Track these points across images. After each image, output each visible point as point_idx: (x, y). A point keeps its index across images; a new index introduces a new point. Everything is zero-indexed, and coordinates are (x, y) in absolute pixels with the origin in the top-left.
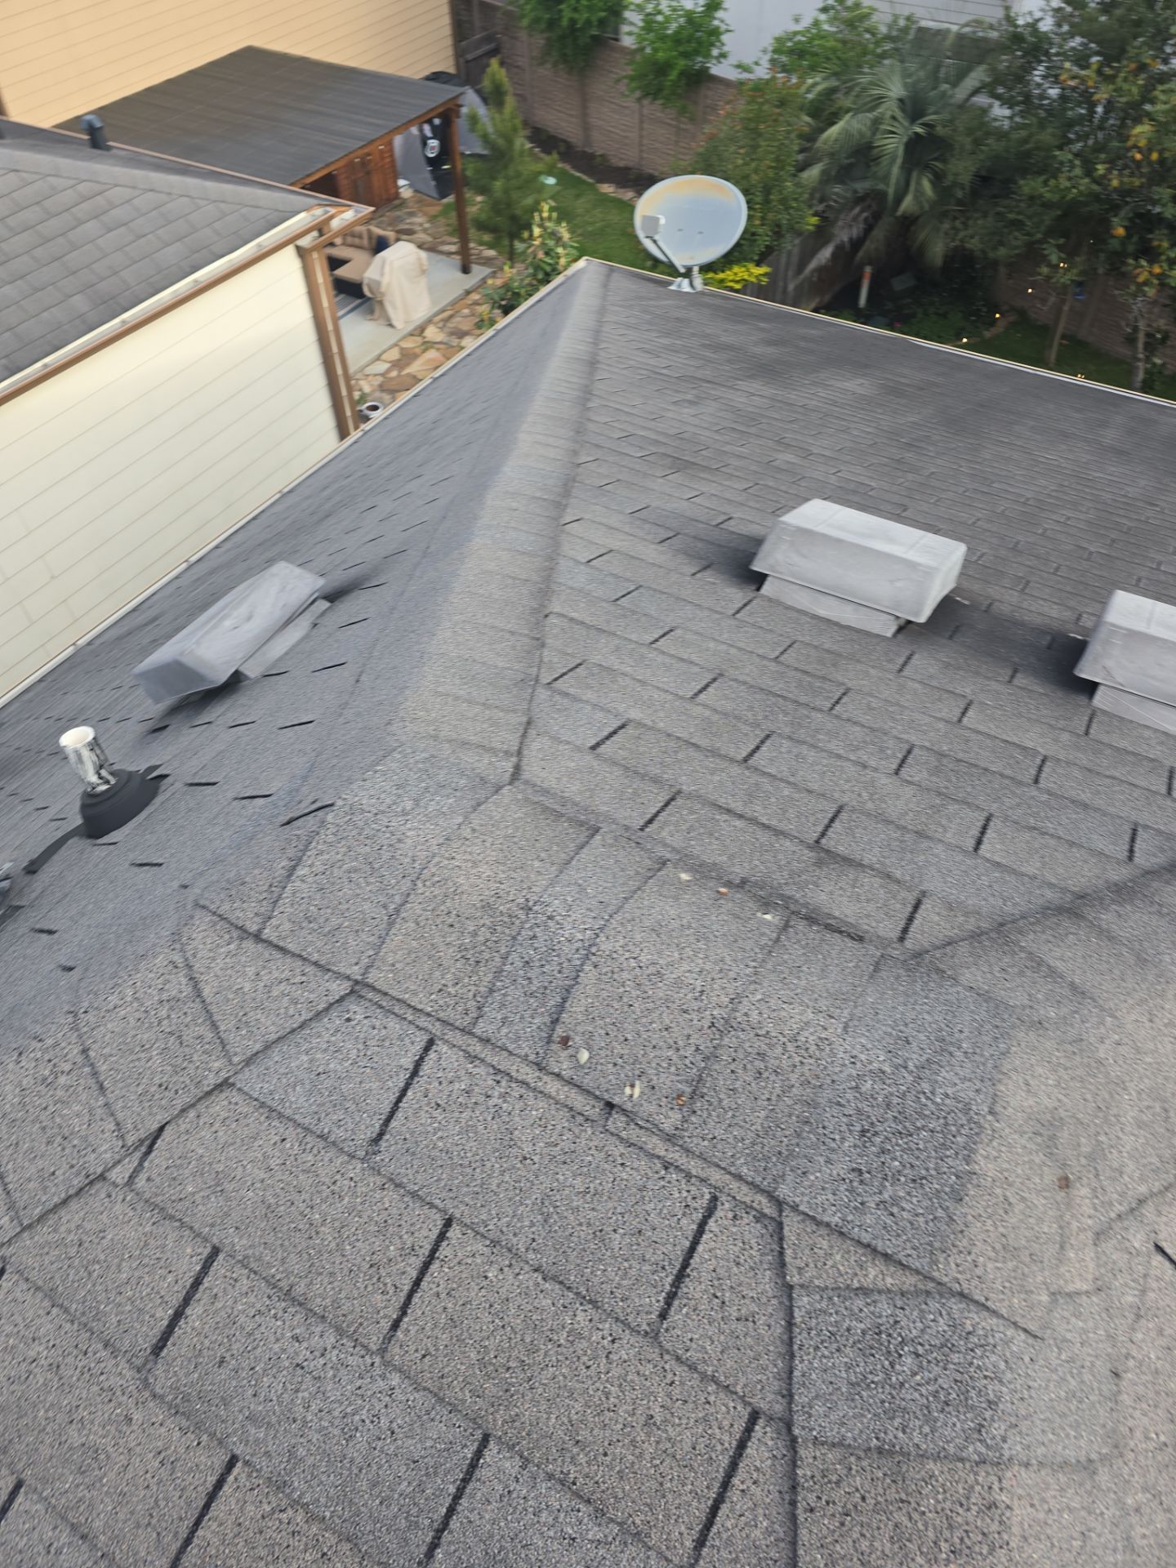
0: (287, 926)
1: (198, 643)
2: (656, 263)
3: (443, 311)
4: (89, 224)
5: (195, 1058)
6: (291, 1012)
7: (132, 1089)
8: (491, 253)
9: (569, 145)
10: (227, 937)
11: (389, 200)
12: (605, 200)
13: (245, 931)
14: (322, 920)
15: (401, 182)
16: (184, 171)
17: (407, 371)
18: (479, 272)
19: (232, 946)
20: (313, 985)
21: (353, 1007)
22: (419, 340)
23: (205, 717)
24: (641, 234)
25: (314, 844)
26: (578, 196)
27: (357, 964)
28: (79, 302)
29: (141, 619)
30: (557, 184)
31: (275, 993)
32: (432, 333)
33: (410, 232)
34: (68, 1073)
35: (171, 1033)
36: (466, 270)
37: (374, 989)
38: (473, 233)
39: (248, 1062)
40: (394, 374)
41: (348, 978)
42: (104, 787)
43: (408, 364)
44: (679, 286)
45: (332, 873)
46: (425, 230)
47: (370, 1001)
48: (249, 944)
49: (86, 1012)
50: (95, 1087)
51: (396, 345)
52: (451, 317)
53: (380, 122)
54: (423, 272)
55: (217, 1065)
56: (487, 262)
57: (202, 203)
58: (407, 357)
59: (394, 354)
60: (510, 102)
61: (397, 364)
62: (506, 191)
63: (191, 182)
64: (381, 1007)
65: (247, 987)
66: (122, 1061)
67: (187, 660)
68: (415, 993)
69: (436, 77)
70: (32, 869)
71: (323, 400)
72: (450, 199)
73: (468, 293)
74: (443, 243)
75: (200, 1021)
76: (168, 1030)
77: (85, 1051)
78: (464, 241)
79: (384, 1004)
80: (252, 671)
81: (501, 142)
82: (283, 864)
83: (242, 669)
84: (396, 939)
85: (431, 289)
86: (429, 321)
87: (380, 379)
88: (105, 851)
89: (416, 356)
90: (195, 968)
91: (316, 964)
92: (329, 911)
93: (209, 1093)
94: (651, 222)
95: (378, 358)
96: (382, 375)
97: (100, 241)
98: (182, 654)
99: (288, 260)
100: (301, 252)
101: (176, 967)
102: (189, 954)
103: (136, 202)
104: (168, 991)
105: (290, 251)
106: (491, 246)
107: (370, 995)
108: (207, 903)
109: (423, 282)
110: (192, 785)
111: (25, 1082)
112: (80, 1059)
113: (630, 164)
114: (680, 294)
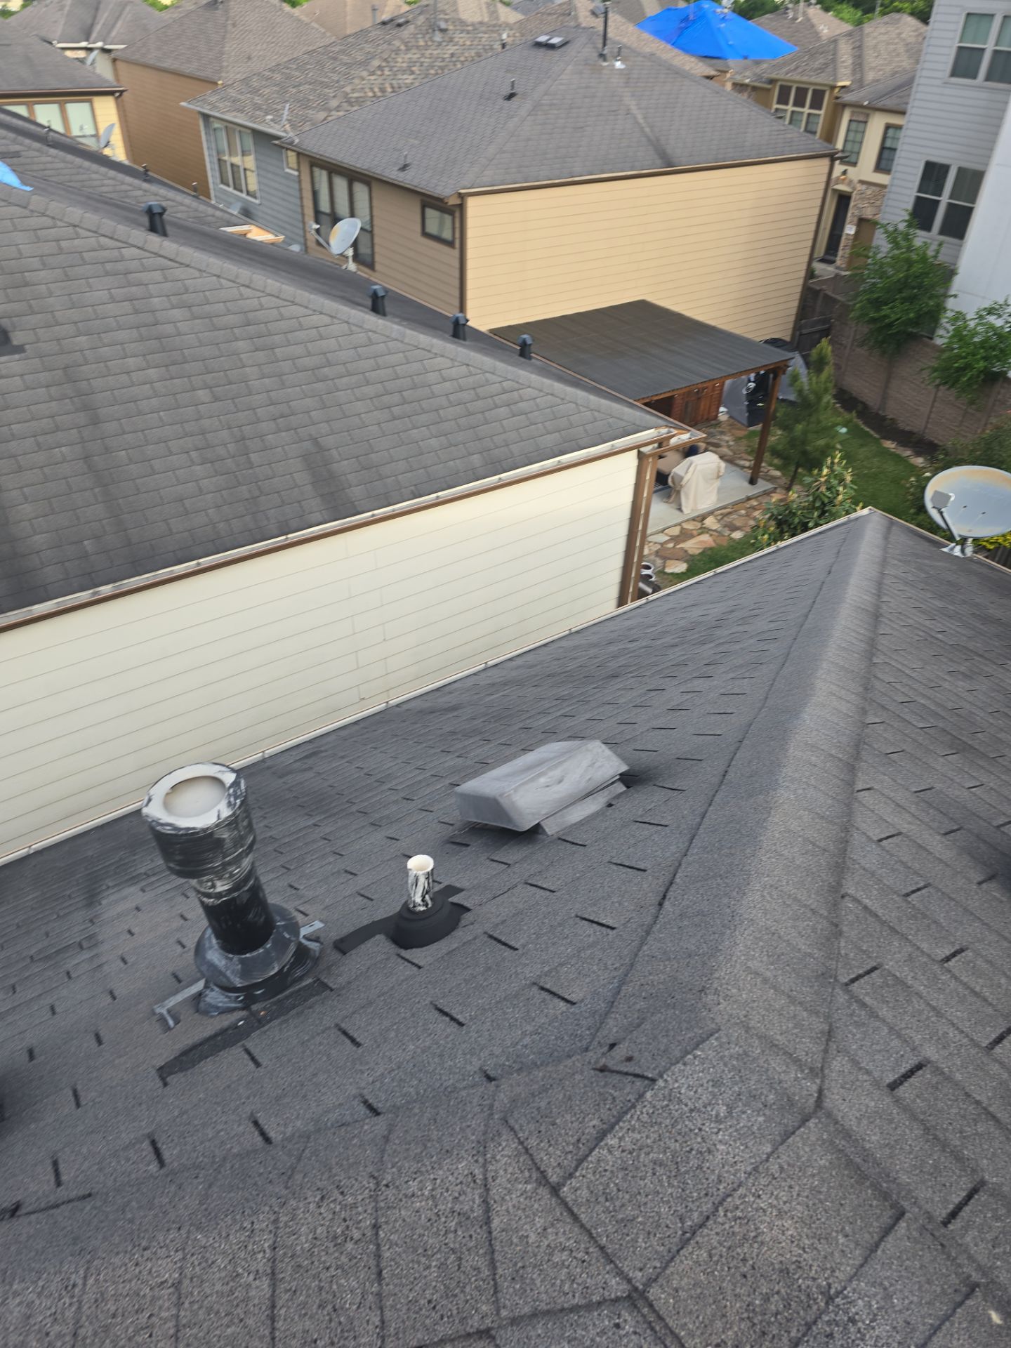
0: (585, 1193)
1: (516, 790)
2: (933, 528)
3: (724, 507)
4: (502, 409)
5: (468, 1290)
6: (566, 1288)
7: (405, 1291)
8: (778, 473)
9: (865, 406)
10: (527, 1174)
11: (708, 420)
12: (886, 452)
13: (545, 1177)
14: (618, 1203)
15: (722, 409)
16: (576, 384)
17: (681, 545)
18: (763, 485)
19: (529, 1187)
20: (593, 1270)
21: (625, 1315)
22: (699, 525)
24: (929, 505)
25: (629, 1116)
26: (862, 446)
27: (641, 1270)
28: (476, 460)
29: (443, 701)
30: (846, 433)
31: (556, 1259)
32: (710, 522)
33: (717, 445)
34: (356, 1243)
35: (453, 1251)
36: (752, 481)
37: (651, 1306)
38: (767, 455)
39: (514, 1321)
40: (671, 545)
41: (629, 1281)
42: (422, 909)
43: (684, 541)
44: (952, 549)
45: (638, 1156)
46: (729, 447)
47: (644, 1316)
48: (544, 1192)
49: (387, 1186)
50: (374, 1270)
51: (680, 524)
52: (729, 513)
53: (723, 368)
54: (718, 477)
55: (484, 1308)
56: (771, 479)
57: (582, 409)
58: (685, 535)
59: (676, 531)
60: (828, 371)
61: (676, 539)
62: (805, 433)
63: (581, 394)
64: (652, 1329)
65: (533, 1238)
66: (404, 1256)
67: (504, 802)
68: (691, 1334)
69: (774, 342)
70: (340, 947)
71: (618, 561)
72: (759, 427)
73: (749, 499)
74: (740, 458)
75: (481, 1252)
76: (452, 1246)
77: (376, 1227)
78: (759, 460)
79: (658, 1328)
80: (551, 828)
81: (812, 397)
82: (594, 1122)
83: (542, 823)
84: (684, 1262)
85: (719, 490)
86: (711, 513)
87: (659, 547)
88: (408, 969)
89: (692, 536)
90: (491, 1193)
91: (602, 1248)
92: (627, 1197)
93: (469, 1335)
94: (942, 499)
95: (662, 531)
96: (662, 544)
97: (505, 422)
98: (501, 795)
99: (629, 462)
100: (641, 456)
101: (475, 1181)
102: (490, 1175)
103: (538, 400)
104: (462, 1203)
105: (635, 452)
106: (778, 468)
107: (645, 1310)
108: (517, 1127)
109: (717, 483)
110: (491, 937)
111: (319, 1231)
112: (369, 1233)
113: (915, 430)
114: (950, 556)
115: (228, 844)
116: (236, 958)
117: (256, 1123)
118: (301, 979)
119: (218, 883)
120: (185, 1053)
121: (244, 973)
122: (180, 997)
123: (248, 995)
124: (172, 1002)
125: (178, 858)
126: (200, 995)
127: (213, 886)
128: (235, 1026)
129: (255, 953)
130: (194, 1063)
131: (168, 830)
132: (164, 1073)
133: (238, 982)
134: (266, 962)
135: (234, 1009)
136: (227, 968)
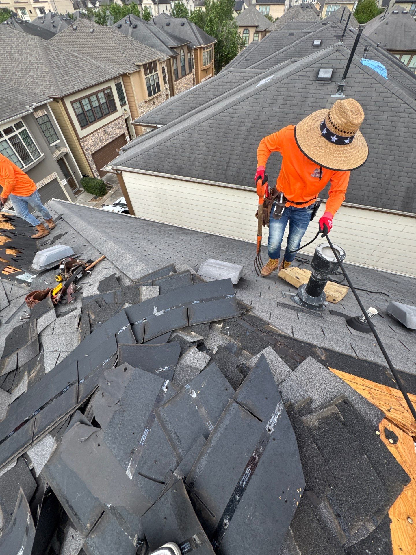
23: (394, 328)
42: (362, 321)
67: (408, 316)
70: (331, 312)
88: (348, 331)
115: (330, 268)
116: (307, 295)
117: (292, 329)
118: (317, 311)
119: (319, 276)
120: (284, 304)
121: (307, 299)
122: (288, 293)
123: (304, 304)
124: (286, 293)
125: (316, 263)
126: (293, 296)
127: (317, 276)
128: (297, 308)
129: (312, 297)
130: (285, 307)
131: (319, 255)
132: (278, 304)
133: (304, 300)
134: (313, 301)
135: (298, 304)
136: (304, 295)
